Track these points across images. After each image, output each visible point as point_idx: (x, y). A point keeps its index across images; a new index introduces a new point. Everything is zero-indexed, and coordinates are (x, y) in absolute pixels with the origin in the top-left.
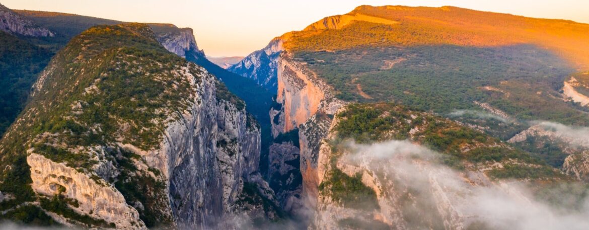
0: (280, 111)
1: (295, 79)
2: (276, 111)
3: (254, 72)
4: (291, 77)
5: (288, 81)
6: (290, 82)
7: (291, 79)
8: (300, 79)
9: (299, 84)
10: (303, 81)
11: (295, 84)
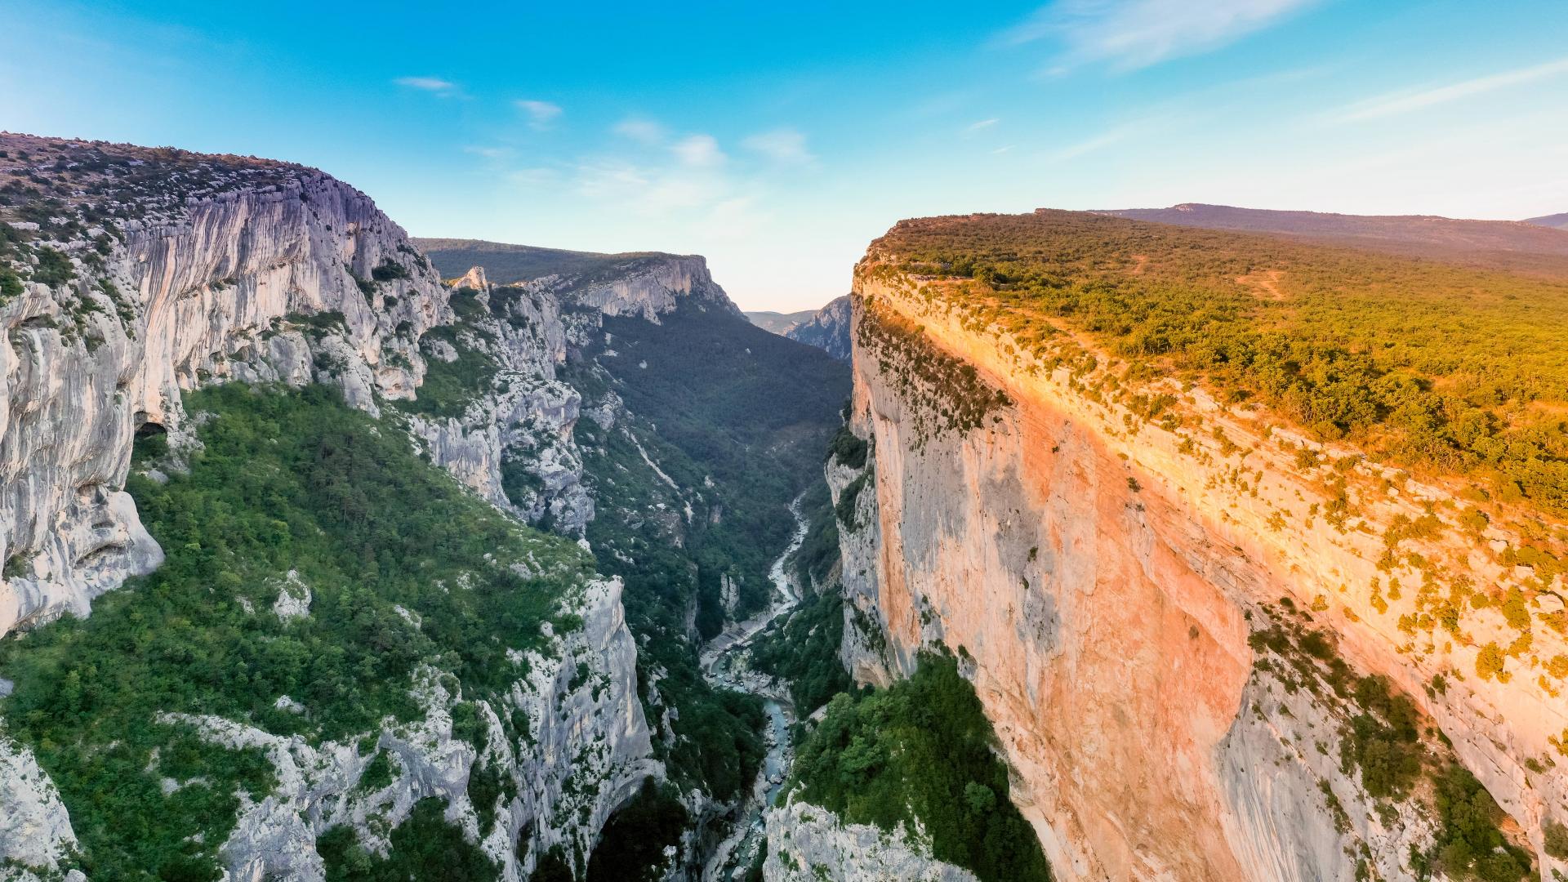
0: (860, 472)
1: (919, 360)
2: (845, 469)
3: (836, 333)
4: (897, 348)
5: (885, 367)
6: (894, 376)
7: (898, 359)
8: (948, 363)
9: (944, 388)
10: (970, 372)
11: (923, 386)
